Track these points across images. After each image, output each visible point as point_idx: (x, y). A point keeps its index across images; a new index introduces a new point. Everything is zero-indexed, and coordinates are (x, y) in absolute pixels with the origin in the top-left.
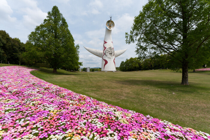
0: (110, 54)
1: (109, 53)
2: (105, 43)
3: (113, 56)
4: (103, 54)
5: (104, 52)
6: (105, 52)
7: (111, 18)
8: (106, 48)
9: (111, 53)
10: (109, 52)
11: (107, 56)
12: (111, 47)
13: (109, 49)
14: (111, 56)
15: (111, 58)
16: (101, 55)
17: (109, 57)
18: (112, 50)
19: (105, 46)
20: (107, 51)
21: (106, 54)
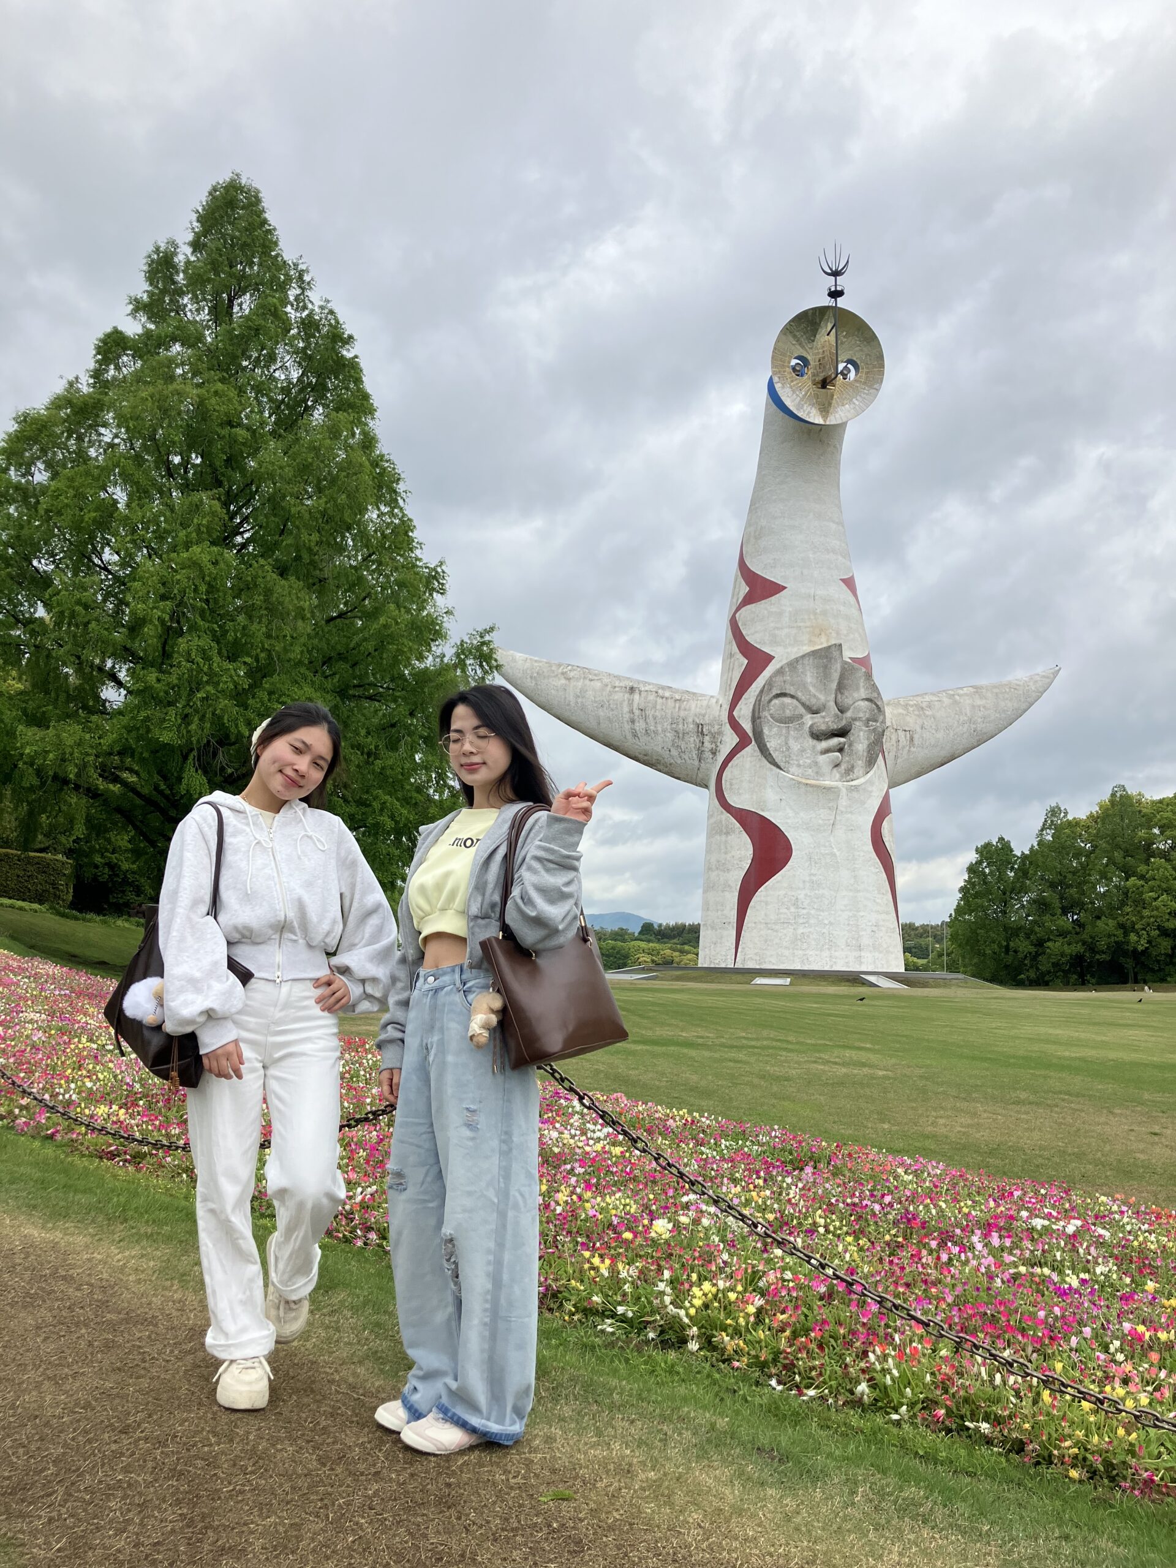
1: (809, 720)
2: (749, 600)
4: (730, 740)
5: (744, 712)
8: (769, 658)
9: (842, 733)
10: (815, 710)
11: (782, 765)
12: (840, 645)
13: (809, 677)
14: (843, 767)
15: (837, 788)
16: (694, 753)
17: (809, 782)
18: (846, 693)
19: (753, 637)
20: (787, 700)
21: (772, 744)
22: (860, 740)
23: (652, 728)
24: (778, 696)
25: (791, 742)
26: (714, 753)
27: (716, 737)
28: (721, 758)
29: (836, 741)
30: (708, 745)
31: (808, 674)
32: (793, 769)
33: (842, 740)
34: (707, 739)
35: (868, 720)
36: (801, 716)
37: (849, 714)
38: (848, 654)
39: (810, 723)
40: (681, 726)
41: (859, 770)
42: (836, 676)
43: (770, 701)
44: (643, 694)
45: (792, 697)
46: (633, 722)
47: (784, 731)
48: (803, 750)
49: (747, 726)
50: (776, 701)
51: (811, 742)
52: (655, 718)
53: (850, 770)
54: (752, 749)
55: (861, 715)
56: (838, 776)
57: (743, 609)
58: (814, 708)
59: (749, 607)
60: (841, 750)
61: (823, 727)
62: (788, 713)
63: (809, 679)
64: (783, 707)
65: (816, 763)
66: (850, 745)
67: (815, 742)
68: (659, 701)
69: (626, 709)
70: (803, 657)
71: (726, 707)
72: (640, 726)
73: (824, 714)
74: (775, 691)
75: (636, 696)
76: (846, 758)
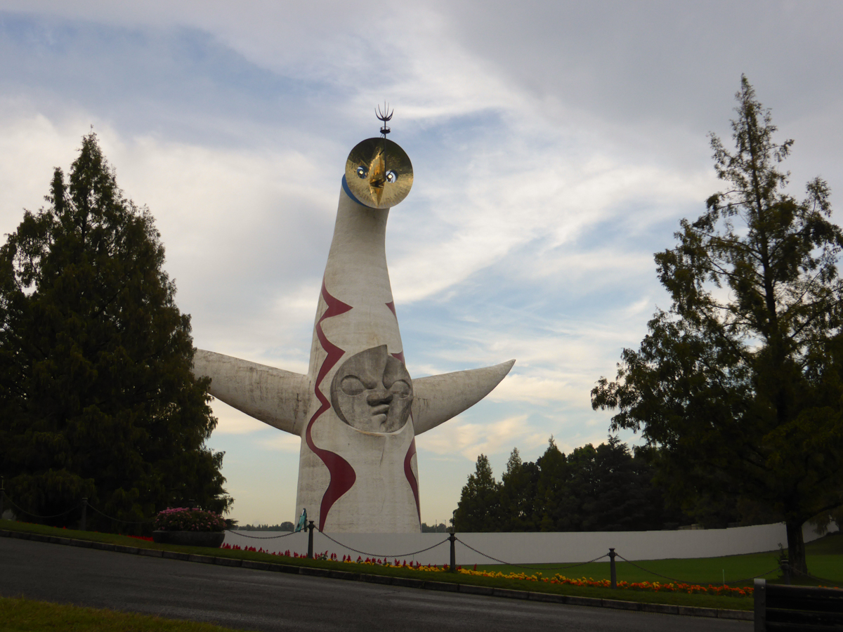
0: (372, 403)
1: (366, 393)
2: (329, 314)
3: (404, 420)
4: (316, 404)
5: (325, 387)
6: (332, 392)
7: (385, 120)
8: (341, 353)
9: (387, 401)
10: (371, 387)
11: (349, 421)
12: (386, 346)
13: (367, 365)
14: (388, 423)
15: (383, 436)
16: (292, 413)
17: (365, 432)
18: (390, 376)
19: (331, 338)
20: (353, 380)
21: (343, 408)
22: (398, 407)
23: (265, 396)
24: (347, 377)
25: (356, 407)
26: (305, 413)
27: (307, 402)
28: (310, 416)
29: (383, 407)
30: (301, 407)
31: (366, 363)
32: (357, 424)
33: (387, 406)
34: (301, 404)
35: (403, 393)
36: (361, 391)
37: (391, 389)
38: (390, 351)
39: (367, 395)
40: (284, 394)
41: (396, 426)
42: (383, 365)
43: (343, 380)
44: (259, 373)
45: (356, 378)
46: (252, 391)
47: (351, 399)
48: (363, 412)
49: (327, 396)
50: (345, 381)
51: (368, 407)
52: (267, 389)
53: (392, 425)
54: (331, 411)
55: (398, 390)
56: (384, 429)
57: (325, 320)
58: (370, 386)
59: (328, 319)
60: (386, 412)
61: (375, 398)
62: (354, 388)
63: (367, 367)
64: (351, 384)
65: (371, 421)
66: (392, 409)
67: (370, 407)
68: (270, 377)
69: (247, 383)
70: (363, 352)
71: (313, 383)
72: (257, 393)
73: (376, 389)
74: (346, 374)
75: (254, 374)
76: (389, 418)
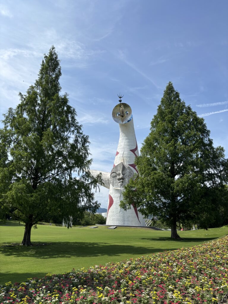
0: (119, 179)
7: (120, 98)
10: (119, 175)
12: (122, 162)
14: (123, 185)
15: (120, 189)
17: (116, 188)
18: (125, 171)
20: (114, 174)
22: (127, 180)
25: (114, 181)
29: (122, 180)
31: (119, 168)
35: (129, 176)
36: (117, 176)
37: (125, 175)
45: (115, 173)
48: (116, 183)
50: (112, 174)
51: (118, 181)
55: (127, 175)
60: (122, 182)
62: (114, 176)
64: (113, 175)
65: (118, 185)
66: (125, 181)
70: (117, 165)
74: (112, 172)
76: (124, 183)
